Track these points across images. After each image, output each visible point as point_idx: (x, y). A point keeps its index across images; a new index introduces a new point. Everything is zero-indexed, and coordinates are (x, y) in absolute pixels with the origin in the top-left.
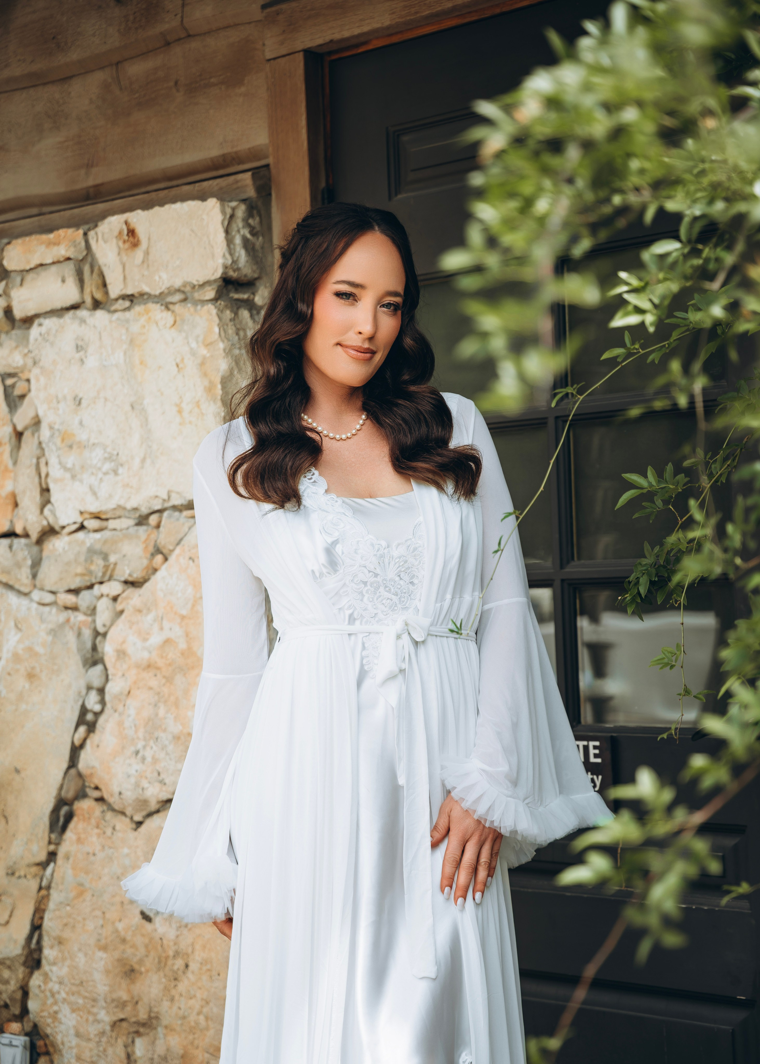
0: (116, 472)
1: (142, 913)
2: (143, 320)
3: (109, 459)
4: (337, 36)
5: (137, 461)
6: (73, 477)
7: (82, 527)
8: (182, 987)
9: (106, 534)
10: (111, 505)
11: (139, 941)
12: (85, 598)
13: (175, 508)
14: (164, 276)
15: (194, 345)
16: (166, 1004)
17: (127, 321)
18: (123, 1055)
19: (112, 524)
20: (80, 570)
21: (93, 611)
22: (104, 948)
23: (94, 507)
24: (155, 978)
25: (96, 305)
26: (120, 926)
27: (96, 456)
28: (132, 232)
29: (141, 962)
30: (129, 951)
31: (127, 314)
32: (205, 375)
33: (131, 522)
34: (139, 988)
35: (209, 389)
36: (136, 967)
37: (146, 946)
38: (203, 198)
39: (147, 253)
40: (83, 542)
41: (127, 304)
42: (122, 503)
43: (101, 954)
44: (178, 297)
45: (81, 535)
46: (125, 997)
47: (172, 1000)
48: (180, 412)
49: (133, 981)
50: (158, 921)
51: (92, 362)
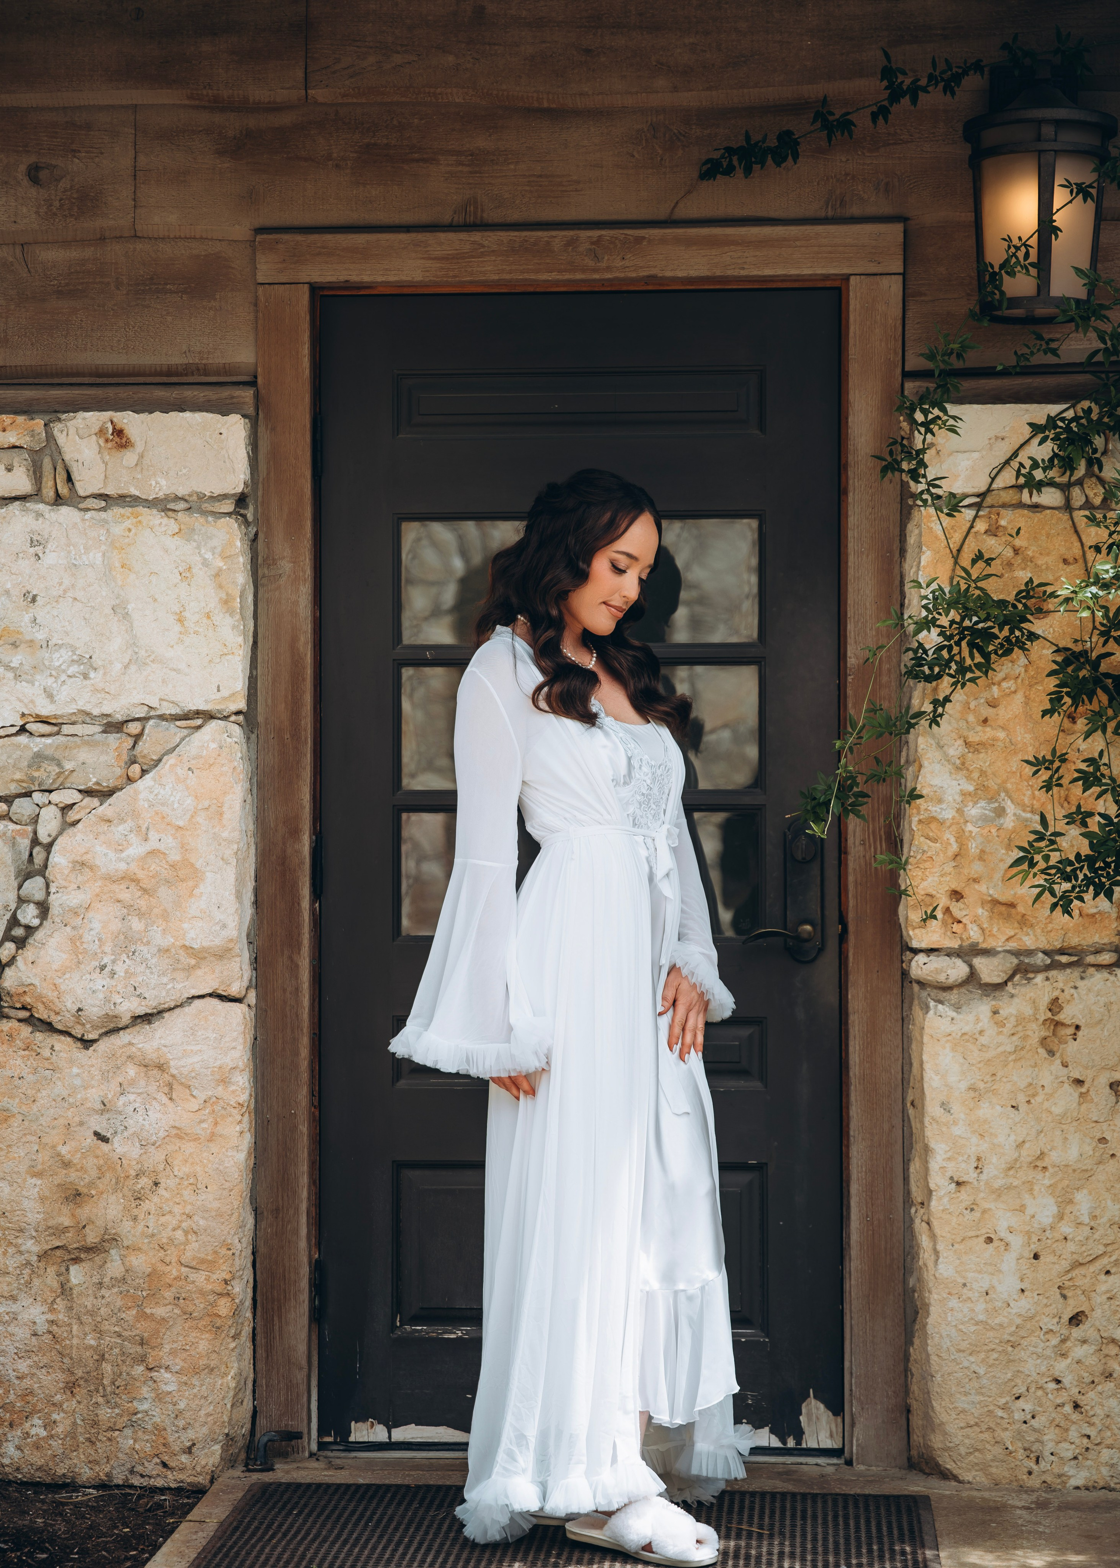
0: (86, 676)
1: (96, 1134)
2: (128, 523)
3: (79, 662)
5: (118, 666)
6: (17, 677)
7: (23, 730)
8: (146, 1205)
9: (60, 739)
10: (72, 708)
11: (91, 1163)
12: (23, 807)
13: (162, 717)
14: (163, 482)
15: (209, 556)
16: (127, 1225)
17: (106, 522)
18: (56, 1285)
19: (66, 729)
20: (18, 776)
21: (35, 820)
22: (38, 1175)
23: (45, 709)
24: (112, 1199)
25: (58, 500)
26: (64, 1150)
27: (60, 658)
28: (119, 432)
29: (91, 1185)
30: (73, 1175)
31: (103, 515)
32: (220, 587)
33: (99, 729)
34: (85, 1212)
35: (226, 602)
36: (84, 1190)
37: (99, 1168)
38: (225, 412)
39: (141, 456)
40: (27, 747)
41: (103, 504)
42: (87, 708)
43: (34, 1181)
44: (182, 505)
45: (23, 739)
46: (67, 1222)
47: (135, 1219)
48: (181, 620)
49: (79, 1205)
50: (116, 1142)
51: (50, 558)
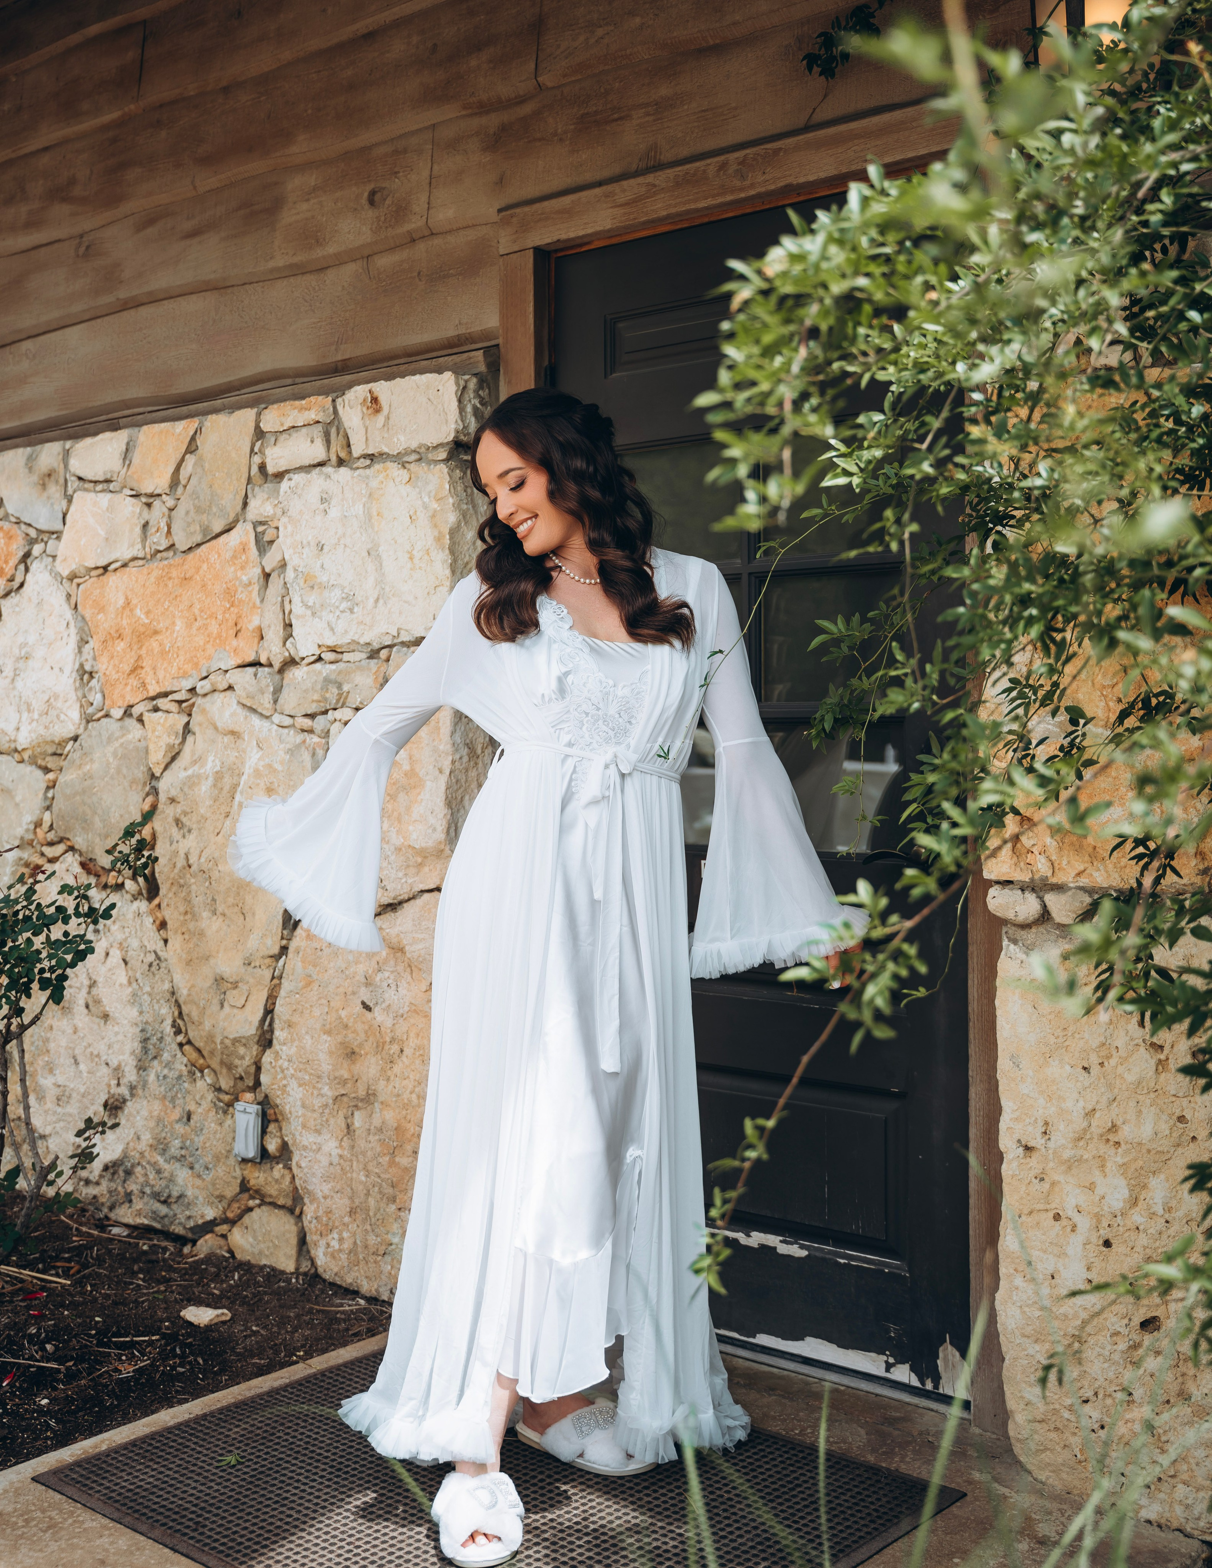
0: (351, 611)
1: (363, 1003)
2: (381, 477)
3: (346, 599)
4: (564, 237)
5: (371, 601)
6: (314, 614)
7: (320, 659)
8: (397, 1069)
9: (341, 665)
10: (347, 640)
11: (360, 1027)
12: (320, 723)
13: (403, 644)
14: (402, 438)
15: (426, 499)
16: (382, 1083)
17: (368, 477)
18: (344, 1126)
19: (346, 657)
20: (316, 697)
21: (326, 734)
22: (329, 1032)
23: (330, 641)
24: (373, 1060)
25: (341, 462)
26: (343, 1014)
27: (335, 596)
28: (375, 400)
29: (361, 1045)
30: (351, 1036)
31: (368, 471)
32: (436, 526)
33: (364, 656)
34: (357, 1068)
35: (439, 539)
36: (357, 1050)
37: (366, 1032)
38: (439, 371)
39: (388, 418)
40: (320, 672)
41: (368, 462)
42: (356, 638)
43: (325, 1037)
44: (414, 457)
45: (318, 666)
46: (346, 1075)
47: (388, 1079)
48: (411, 558)
49: (354, 1062)
50: (377, 1010)
51: (334, 512)
